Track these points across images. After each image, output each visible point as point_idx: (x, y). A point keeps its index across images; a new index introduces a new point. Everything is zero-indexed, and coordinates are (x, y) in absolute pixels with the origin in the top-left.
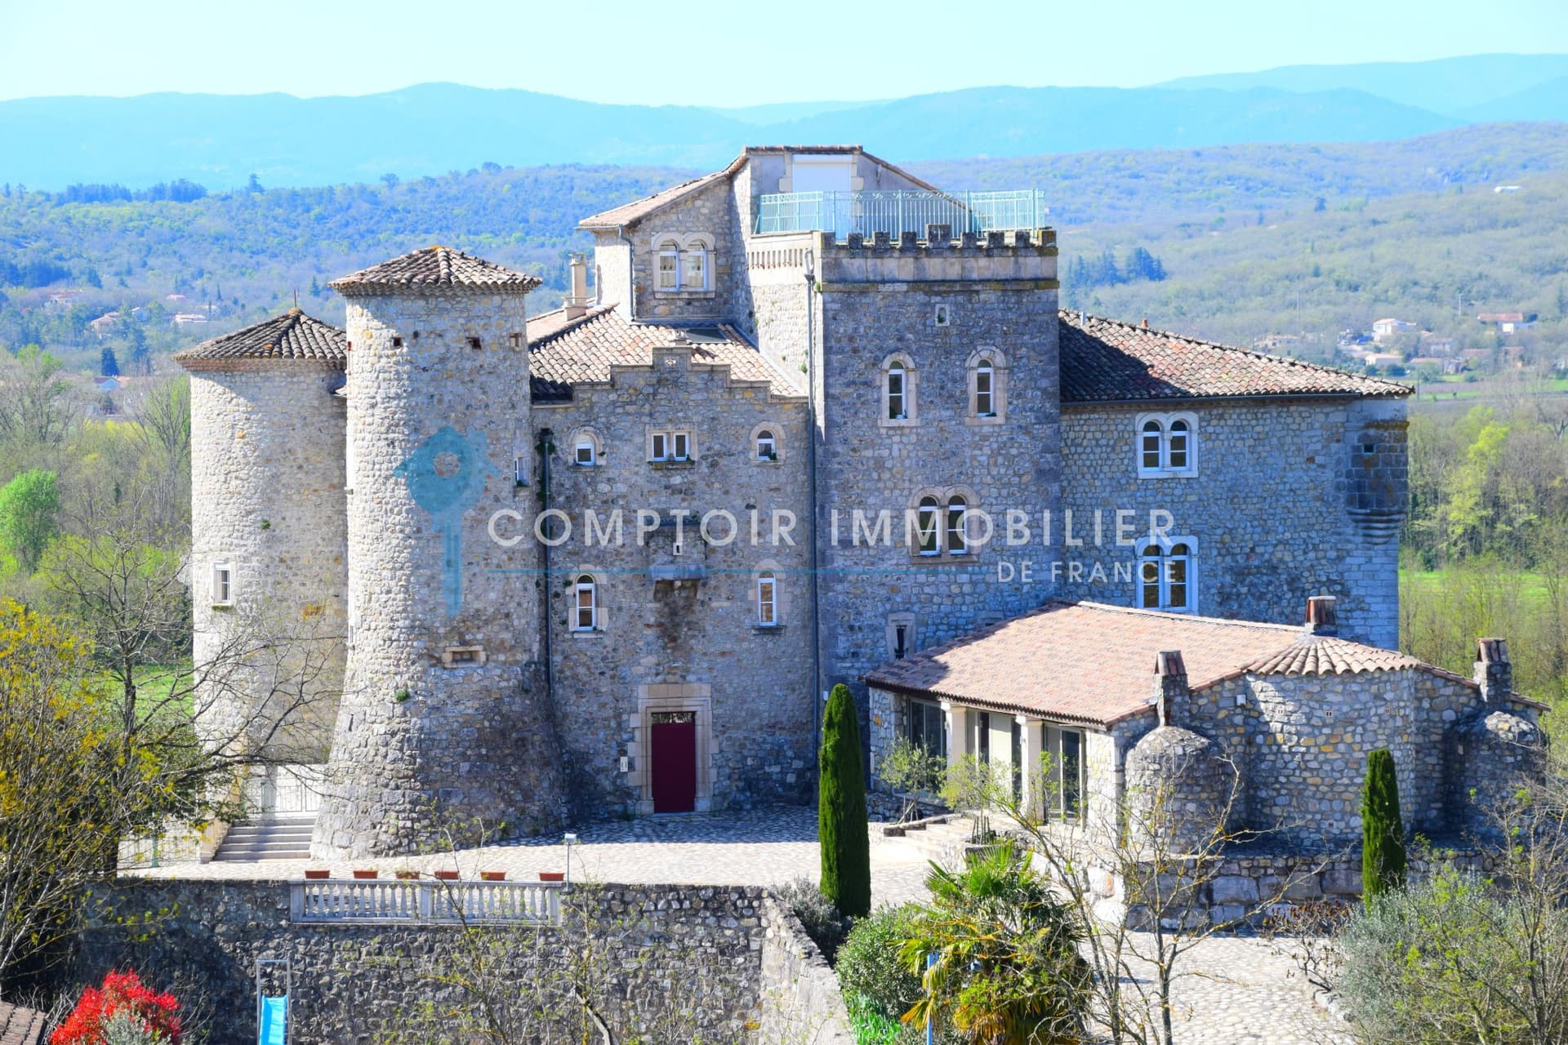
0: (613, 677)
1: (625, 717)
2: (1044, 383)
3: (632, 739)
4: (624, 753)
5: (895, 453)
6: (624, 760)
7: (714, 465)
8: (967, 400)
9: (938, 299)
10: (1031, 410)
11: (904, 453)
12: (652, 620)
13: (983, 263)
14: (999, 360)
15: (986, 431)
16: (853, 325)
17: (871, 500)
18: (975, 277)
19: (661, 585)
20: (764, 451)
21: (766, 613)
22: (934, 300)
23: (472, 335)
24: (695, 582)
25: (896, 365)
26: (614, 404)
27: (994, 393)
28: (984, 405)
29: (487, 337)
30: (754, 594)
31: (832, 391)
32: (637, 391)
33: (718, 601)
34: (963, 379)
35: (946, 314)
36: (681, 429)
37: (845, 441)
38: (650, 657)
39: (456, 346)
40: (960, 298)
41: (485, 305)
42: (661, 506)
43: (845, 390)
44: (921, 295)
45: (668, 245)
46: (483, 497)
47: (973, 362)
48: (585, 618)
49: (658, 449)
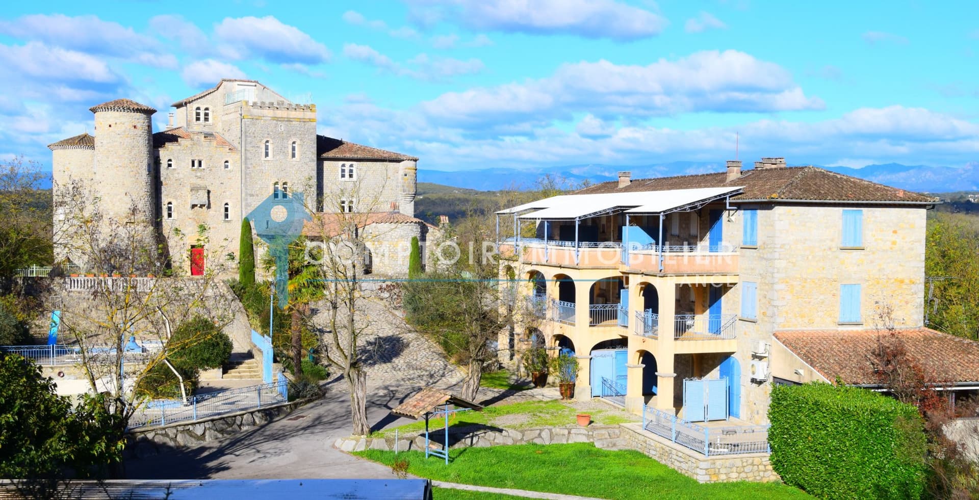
1: (182, 246)
3: (184, 253)
5: (266, 168)
7: (210, 169)
8: (288, 153)
10: (308, 158)
11: (269, 168)
12: (191, 216)
13: (294, 112)
14: (298, 142)
15: (294, 163)
16: (254, 129)
17: (259, 182)
18: (291, 117)
19: (194, 206)
20: (227, 167)
21: (227, 216)
22: (279, 123)
23: (134, 125)
24: (204, 205)
25: (267, 142)
26: (179, 150)
27: (297, 152)
28: (293, 155)
29: (139, 125)
30: (223, 210)
31: (247, 149)
32: (187, 146)
33: (211, 211)
34: (288, 147)
35: (282, 128)
36: (201, 158)
37: (251, 164)
38: (190, 229)
39: (128, 127)
40: (287, 123)
41: (138, 115)
42: (194, 182)
43: (251, 148)
44: (275, 121)
45: (198, 108)
46: (137, 175)
47: (291, 142)
48: (170, 215)
49: (193, 165)
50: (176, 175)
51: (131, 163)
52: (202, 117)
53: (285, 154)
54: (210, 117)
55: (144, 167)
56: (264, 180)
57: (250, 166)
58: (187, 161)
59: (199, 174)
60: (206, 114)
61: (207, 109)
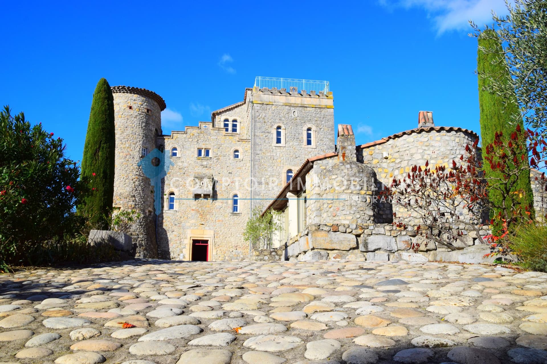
0: (179, 226)
1: (182, 240)
2: (330, 137)
3: (184, 248)
4: (182, 252)
5: (278, 155)
6: (181, 255)
7: (218, 159)
8: (303, 140)
9: (294, 108)
10: (325, 144)
11: (281, 155)
12: (194, 208)
13: (309, 99)
14: (314, 128)
15: (310, 150)
16: (264, 114)
17: (269, 169)
18: (306, 103)
19: (197, 196)
20: (237, 156)
21: (235, 209)
22: (292, 108)
23: (129, 105)
24: (209, 195)
25: (279, 128)
26: (185, 138)
27: (313, 139)
28: (309, 143)
29: (134, 107)
30: (231, 202)
31: (256, 134)
32: (193, 135)
33: (218, 203)
34: (302, 133)
35: (296, 113)
36: (208, 147)
37: (261, 150)
38: (193, 221)
39: (123, 108)
40: (301, 109)
41: (135, 96)
42: (199, 171)
43: (261, 134)
44: (287, 107)
45: (227, 120)
46: (128, 157)
47: (305, 128)
48: (171, 207)
49: (200, 154)
50: (180, 164)
51: (122, 144)
52: (230, 128)
53: (301, 141)
54: (238, 128)
55: (138, 149)
56: (275, 167)
57: (259, 152)
58: (192, 150)
59: (205, 163)
60: (234, 126)
61: (235, 121)
